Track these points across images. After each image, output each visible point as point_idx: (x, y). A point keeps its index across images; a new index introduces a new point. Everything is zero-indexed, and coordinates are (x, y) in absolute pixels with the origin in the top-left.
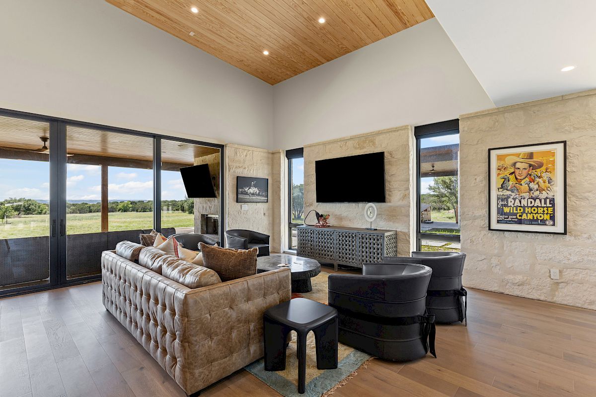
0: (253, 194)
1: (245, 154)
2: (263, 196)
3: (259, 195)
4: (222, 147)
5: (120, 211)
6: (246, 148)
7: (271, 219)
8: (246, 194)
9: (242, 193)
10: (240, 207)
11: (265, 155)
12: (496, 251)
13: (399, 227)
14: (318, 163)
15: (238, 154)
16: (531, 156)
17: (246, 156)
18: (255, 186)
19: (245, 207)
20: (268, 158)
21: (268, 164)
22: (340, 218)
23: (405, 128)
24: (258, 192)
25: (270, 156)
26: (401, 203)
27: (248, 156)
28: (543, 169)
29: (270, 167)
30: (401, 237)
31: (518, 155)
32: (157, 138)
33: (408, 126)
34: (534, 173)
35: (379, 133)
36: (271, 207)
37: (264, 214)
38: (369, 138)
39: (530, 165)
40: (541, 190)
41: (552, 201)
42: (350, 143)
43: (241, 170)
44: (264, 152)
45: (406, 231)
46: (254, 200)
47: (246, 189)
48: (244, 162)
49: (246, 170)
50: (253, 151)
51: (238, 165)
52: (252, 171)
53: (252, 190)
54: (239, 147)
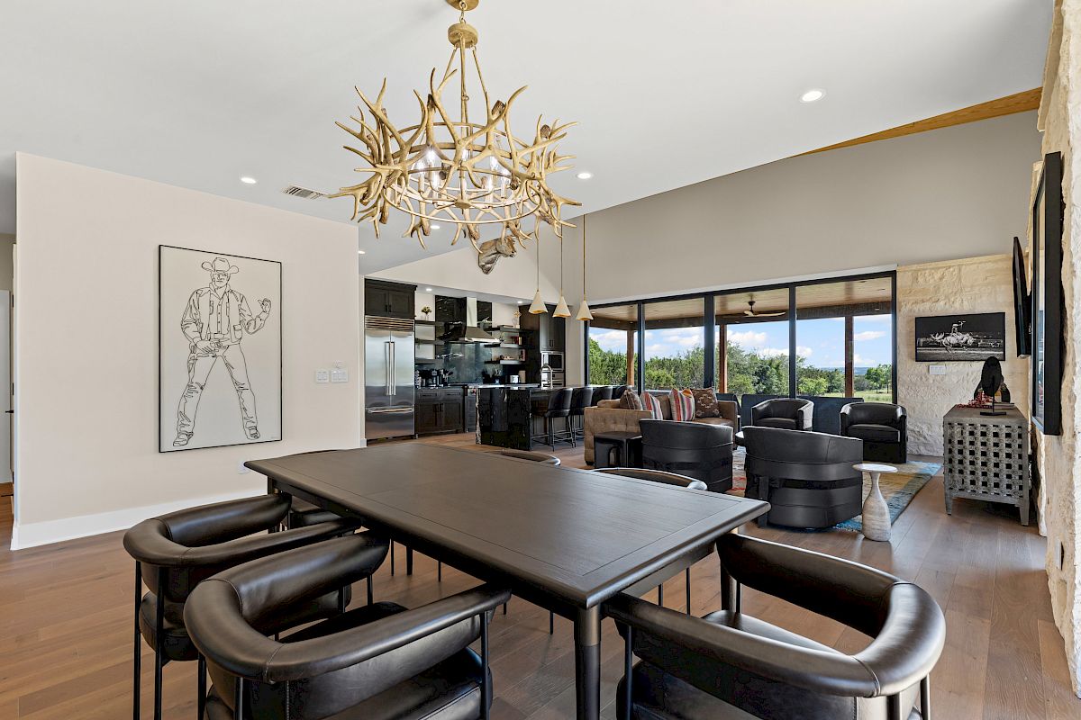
0: (957, 346)
1: (937, 276)
2: (991, 348)
3: (975, 346)
4: (893, 273)
6: (940, 264)
8: (939, 345)
9: (927, 345)
11: (1002, 264)
15: (922, 280)
17: (941, 279)
18: (960, 330)
19: (938, 368)
24: (971, 341)
27: (947, 277)
43: (927, 305)
44: (995, 261)
46: (961, 357)
47: (938, 338)
48: (937, 289)
49: (942, 303)
50: (960, 266)
51: (919, 297)
52: (957, 305)
53: (952, 339)
54: (922, 266)
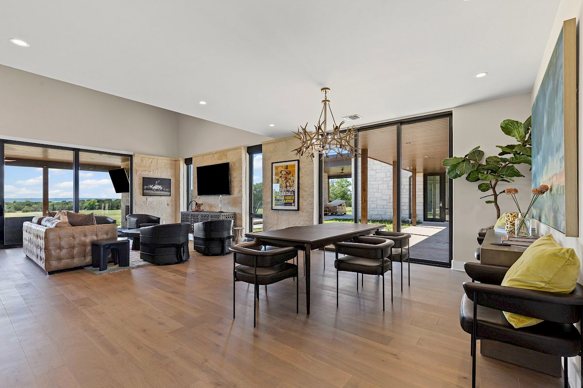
0: (157, 190)
1: (150, 161)
2: (167, 192)
3: (162, 190)
4: (131, 156)
5: (86, 209)
6: (151, 157)
7: (174, 208)
8: (151, 189)
9: (147, 189)
10: (146, 199)
11: (169, 162)
12: (276, 222)
13: (237, 211)
14: (198, 168)
15: (144, 162)
16: (287, 167)
17: (151, 162)
18: (159, 184)
19: (150, 199)
20: (171, 164)
21: (171, 169)
22: (211, 206)
23: (240, 148)
24: (161, 188)
25: (173, 162)
26: (238, 195)
27: (153, 162)
28: (291, 175)
29: (173, 171)
30: (238, 216)
31: (282, 167)
32: (76, 151)
33: (241, 146)
34: (287, 176)
35: (229, 150)
36: (174, 199)
37: (168, 204)
38: (224, 153)
39: (287, 173)
40: (290, 186)
41: (294, 192)
42: (216, 156)
43: (147, 173)
44: (168, 160)
45: (240, 212)
46: (158, 195)
47: (151, 187)
48: (150, 167)
49: (151, 173)
50: (157, 159)
51: (144, 169)
52: (156, 174)
53: (156, 187)
54: (145, 156)
